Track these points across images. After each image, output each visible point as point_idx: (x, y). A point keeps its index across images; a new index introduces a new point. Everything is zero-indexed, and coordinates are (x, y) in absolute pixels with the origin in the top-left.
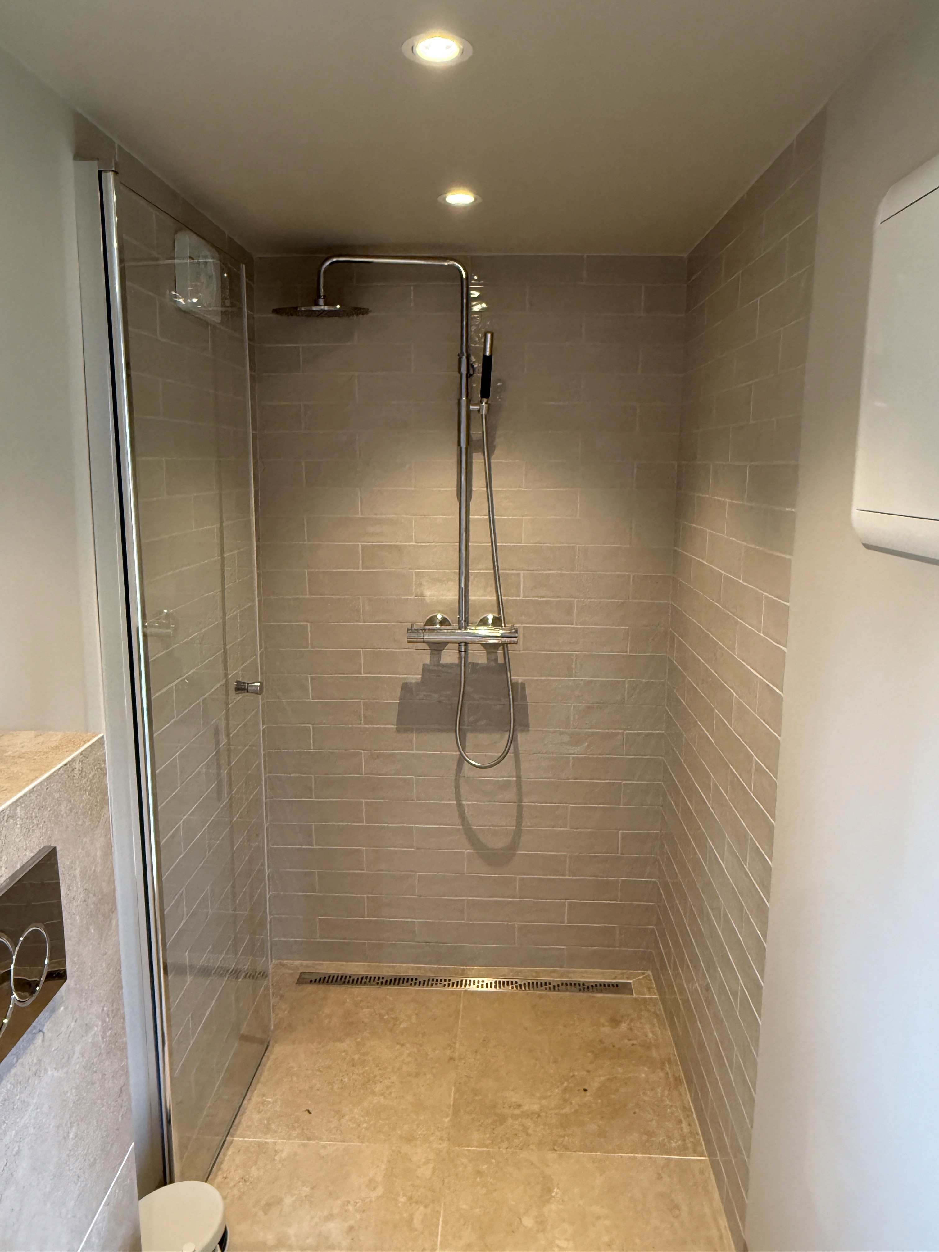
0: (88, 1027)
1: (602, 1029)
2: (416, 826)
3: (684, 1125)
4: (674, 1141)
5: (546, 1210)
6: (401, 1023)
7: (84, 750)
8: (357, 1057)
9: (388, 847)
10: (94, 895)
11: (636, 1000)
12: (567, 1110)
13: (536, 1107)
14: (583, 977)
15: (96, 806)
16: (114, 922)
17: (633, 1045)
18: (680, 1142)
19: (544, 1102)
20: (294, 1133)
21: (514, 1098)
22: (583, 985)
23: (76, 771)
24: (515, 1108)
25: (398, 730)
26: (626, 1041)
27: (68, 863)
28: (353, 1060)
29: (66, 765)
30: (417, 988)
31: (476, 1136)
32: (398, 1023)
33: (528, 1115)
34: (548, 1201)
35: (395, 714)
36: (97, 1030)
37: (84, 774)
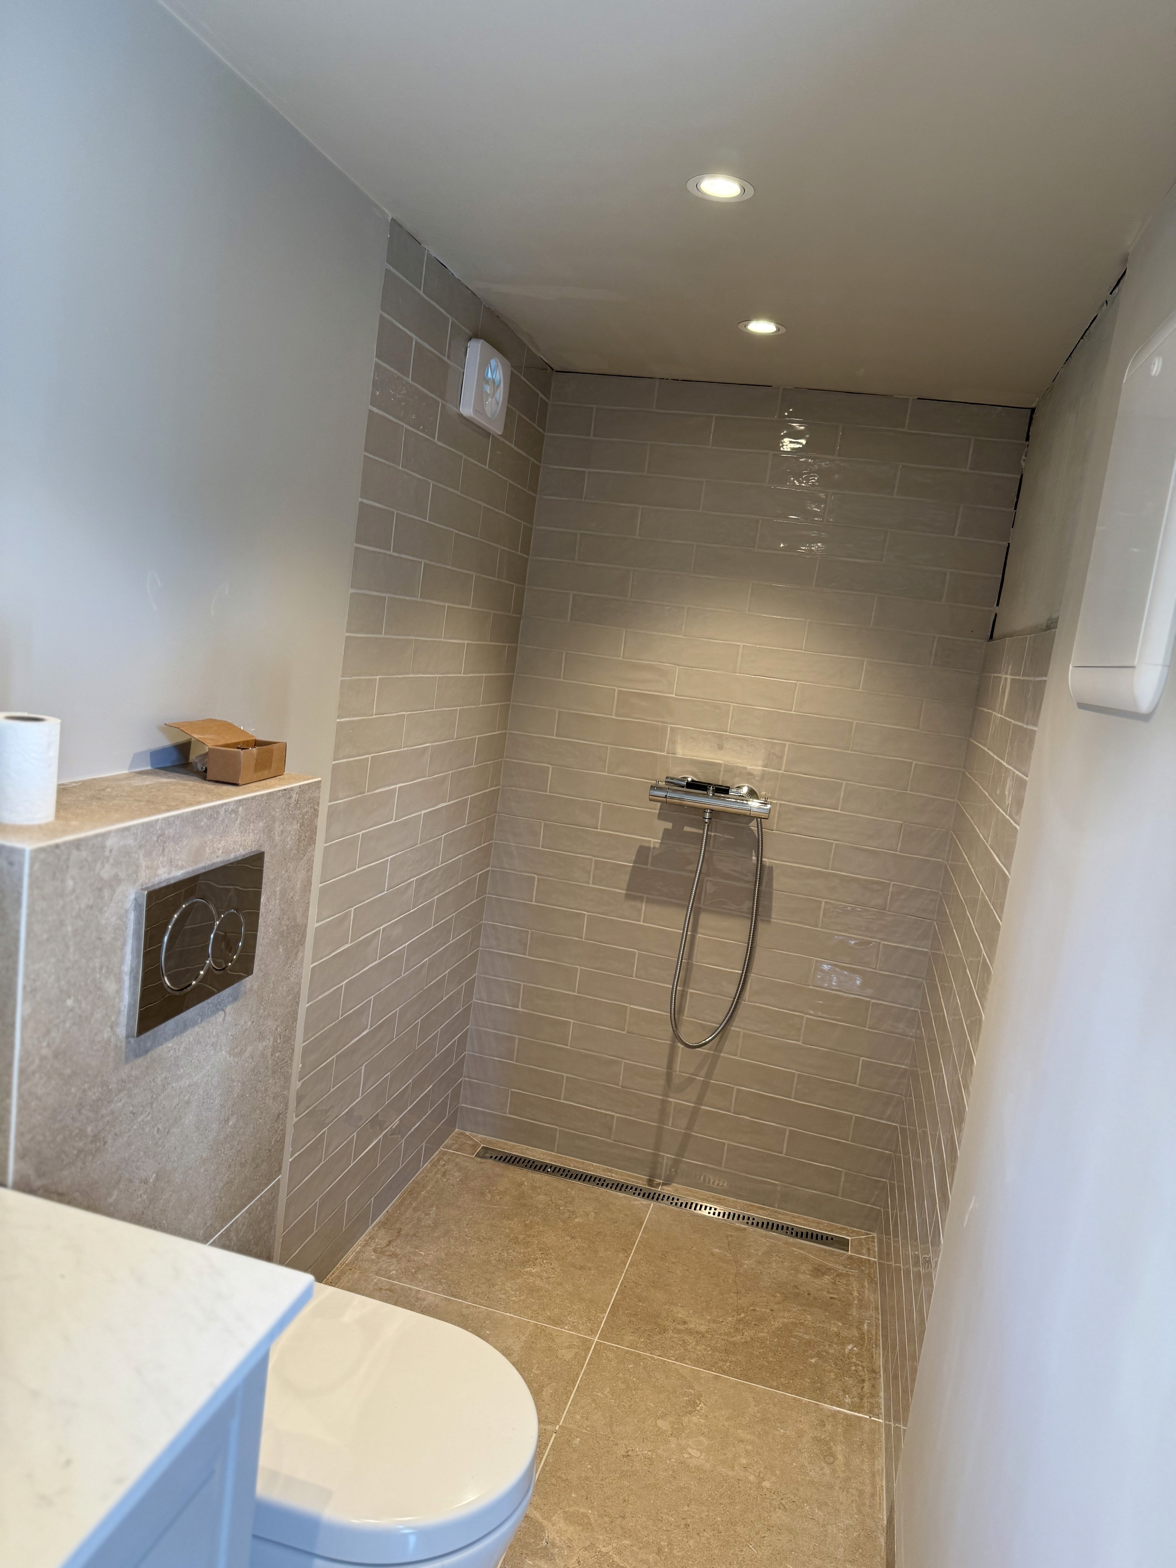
0: (261, 1037)
1: (801, 1276)
2: (631, 1006)
3: (867, 1385)
4: (849, 1396)
5: (685, 1420)
6: (576, 1217)
7: (303, 785)
8: (521, 1237)
9: (595, 1024)
10: (288, 919)
11: (850, 1257)
12: (738, 1338)
13: (703, 1328)
14: (794, 1221)
15: (304, 840)
16: (300, 954)
17: (831, 1298)
18: (856, 1399)
19: (714, 1326)
20: (440, 1288)
21: (681, 1314)
22: (793, 1229)
23: (293, 800)
24: (679, 1324)
25: (628, 896)
26: (825, 1293)
27: (272, 878)
28: (517, 1238)
29: (285, 790)
30: (603, 1189)
31: (629, 1338)
32: (574, 1216)
33: (690, 1332)
34: (690, 1413)
35: (627, 877)
36: (269, 1042)
37: (299, 805)
